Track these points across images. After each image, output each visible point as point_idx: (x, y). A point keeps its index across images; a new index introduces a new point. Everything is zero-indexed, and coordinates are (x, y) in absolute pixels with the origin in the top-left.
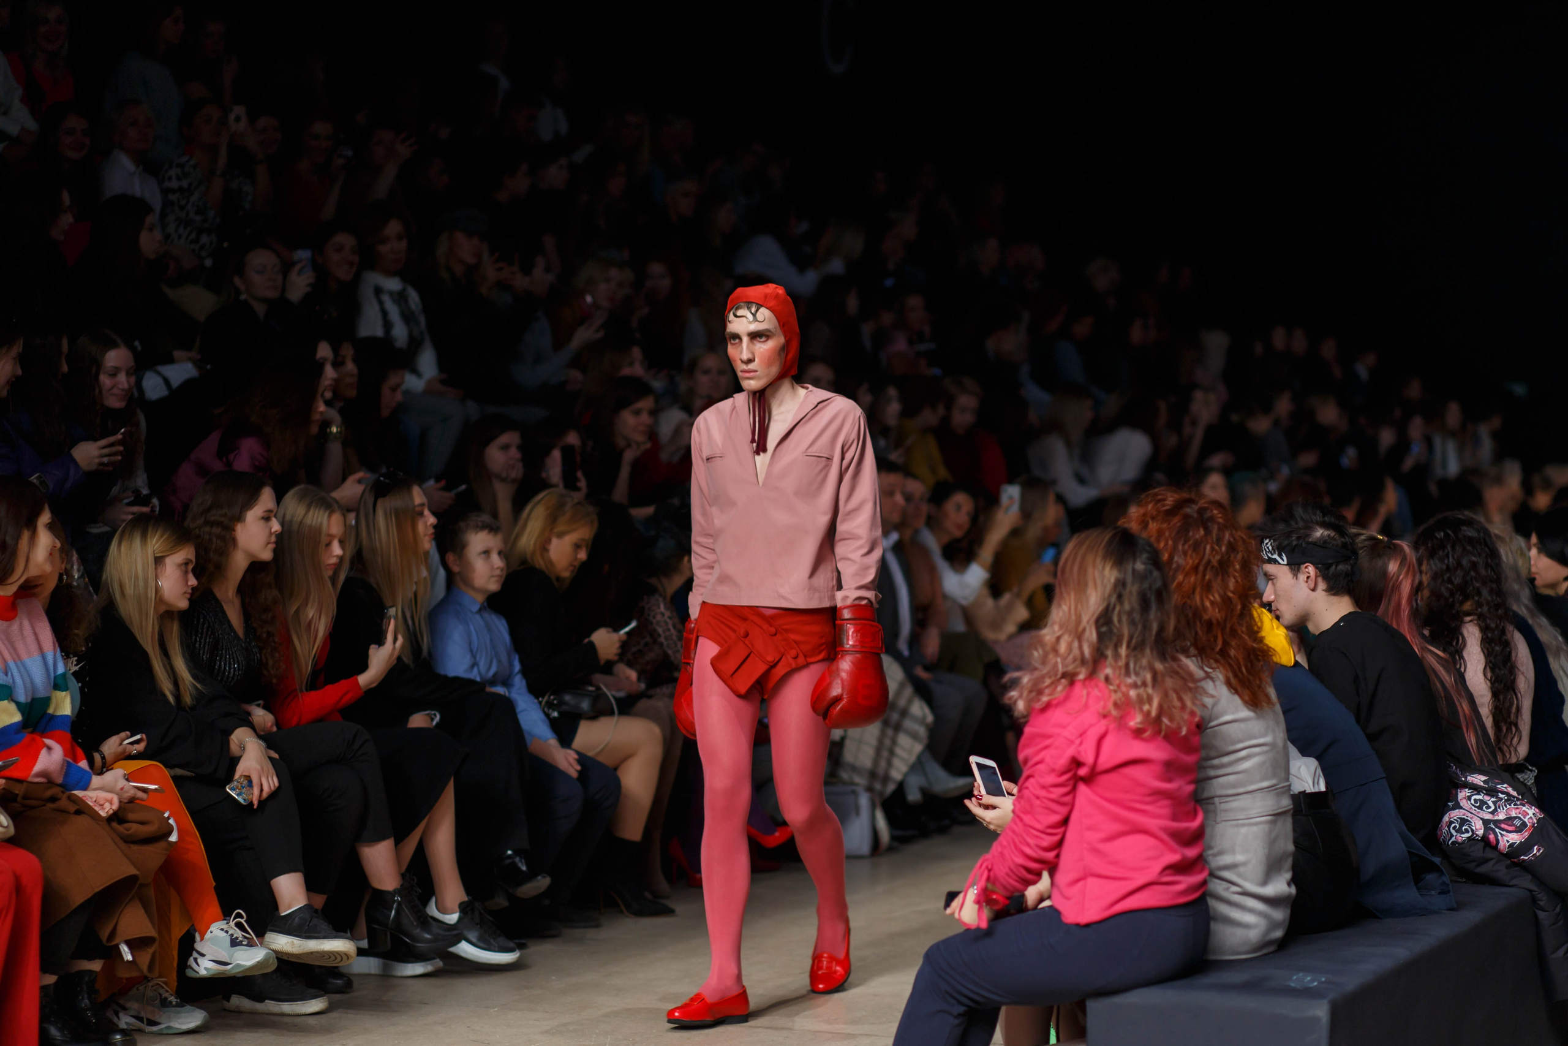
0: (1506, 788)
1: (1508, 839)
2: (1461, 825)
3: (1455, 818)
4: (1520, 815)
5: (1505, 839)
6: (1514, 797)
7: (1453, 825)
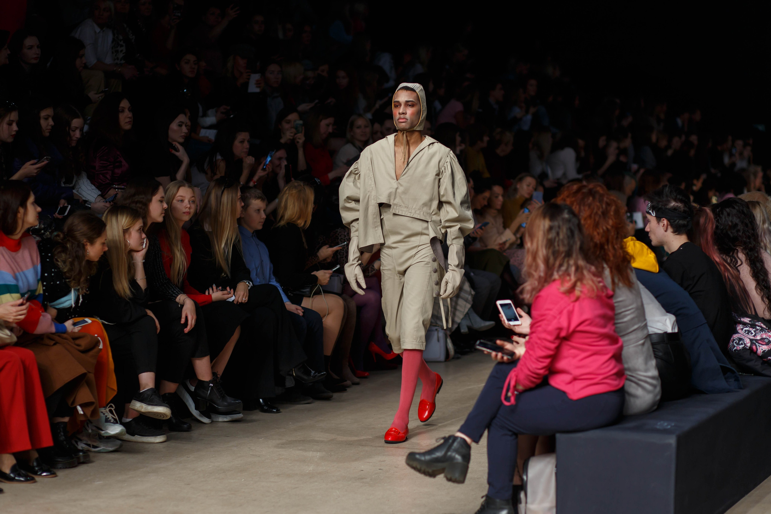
0: (760, 324)
1: (762, 348)
2: (739, 341)
3: (736, 338)
4: (767, 337)
5: (761, 348)
6: (764, 328)
7: (735, 341)
